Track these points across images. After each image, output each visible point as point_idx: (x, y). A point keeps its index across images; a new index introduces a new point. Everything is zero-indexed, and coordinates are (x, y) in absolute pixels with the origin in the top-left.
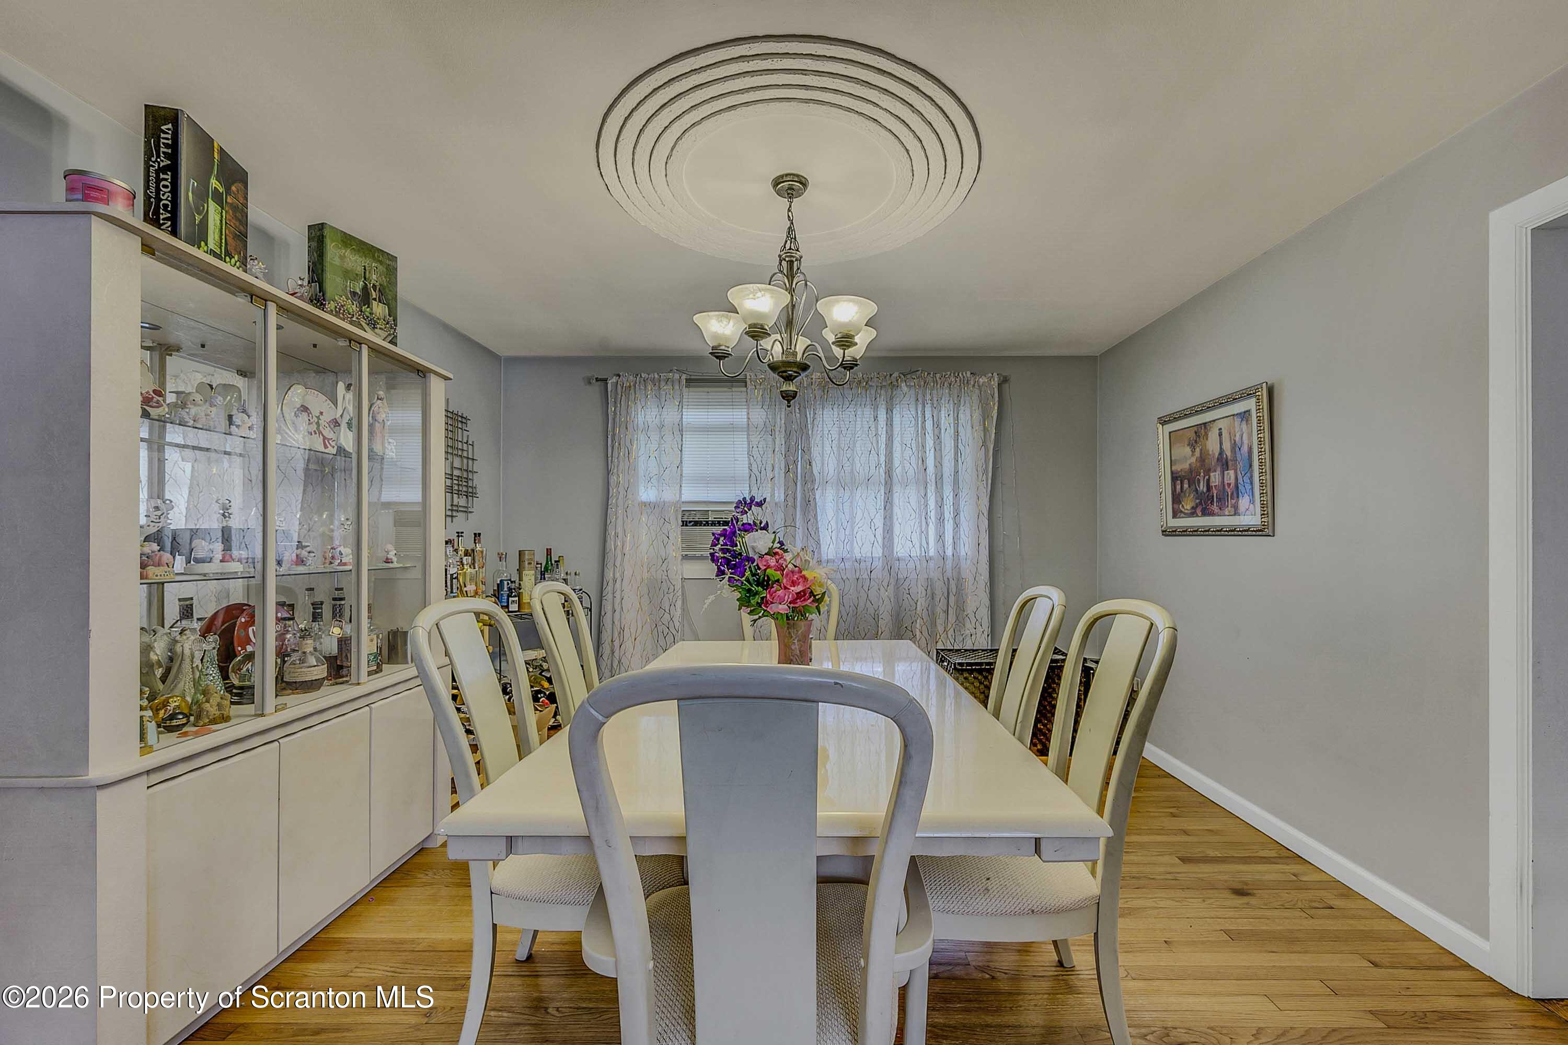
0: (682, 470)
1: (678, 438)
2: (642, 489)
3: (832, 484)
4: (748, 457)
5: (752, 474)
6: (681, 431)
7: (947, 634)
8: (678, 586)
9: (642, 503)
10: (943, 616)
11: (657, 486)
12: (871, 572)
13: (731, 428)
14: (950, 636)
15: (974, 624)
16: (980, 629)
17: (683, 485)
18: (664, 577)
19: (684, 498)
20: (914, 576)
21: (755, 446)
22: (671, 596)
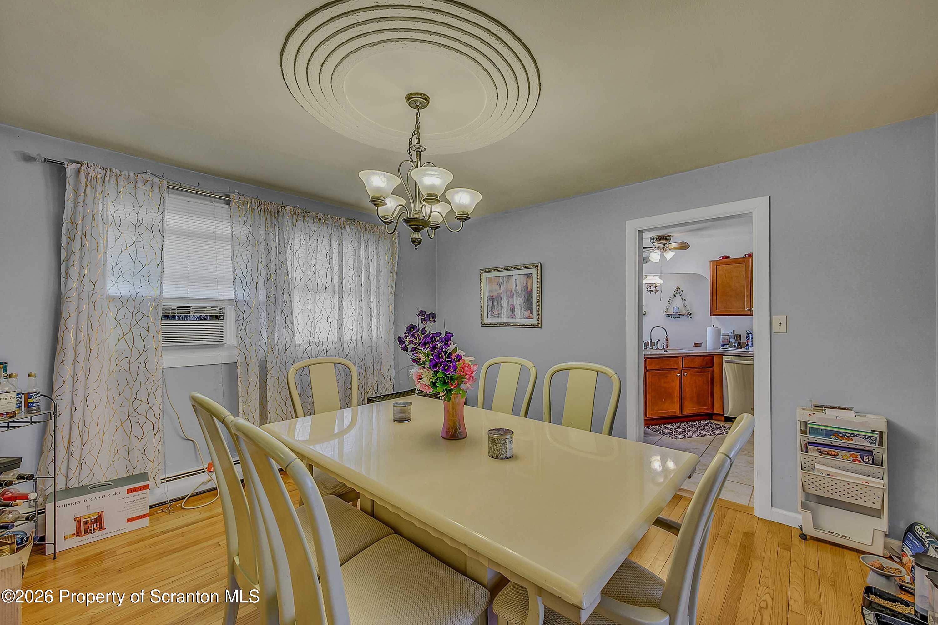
0: (162, 268)
1: (159, 237)
2: (109, 284)
3: (299, 289)
4: (232, 263)
5: (237, 278)
6: (162, 233)
7: (373, 387)
8: (159, 375)
9: (110, 296)
10: (371, 376)
11: (131, 281)
12: (327, 352)
13: (214, 237)
14: (374, 388)
15: (386, 379)
16: (389, 382)
17: (164, 282)
18: (141, 368)
19: (165, 294)
20: (353, 352)
21: (239, 255)
22: (149, 386)
